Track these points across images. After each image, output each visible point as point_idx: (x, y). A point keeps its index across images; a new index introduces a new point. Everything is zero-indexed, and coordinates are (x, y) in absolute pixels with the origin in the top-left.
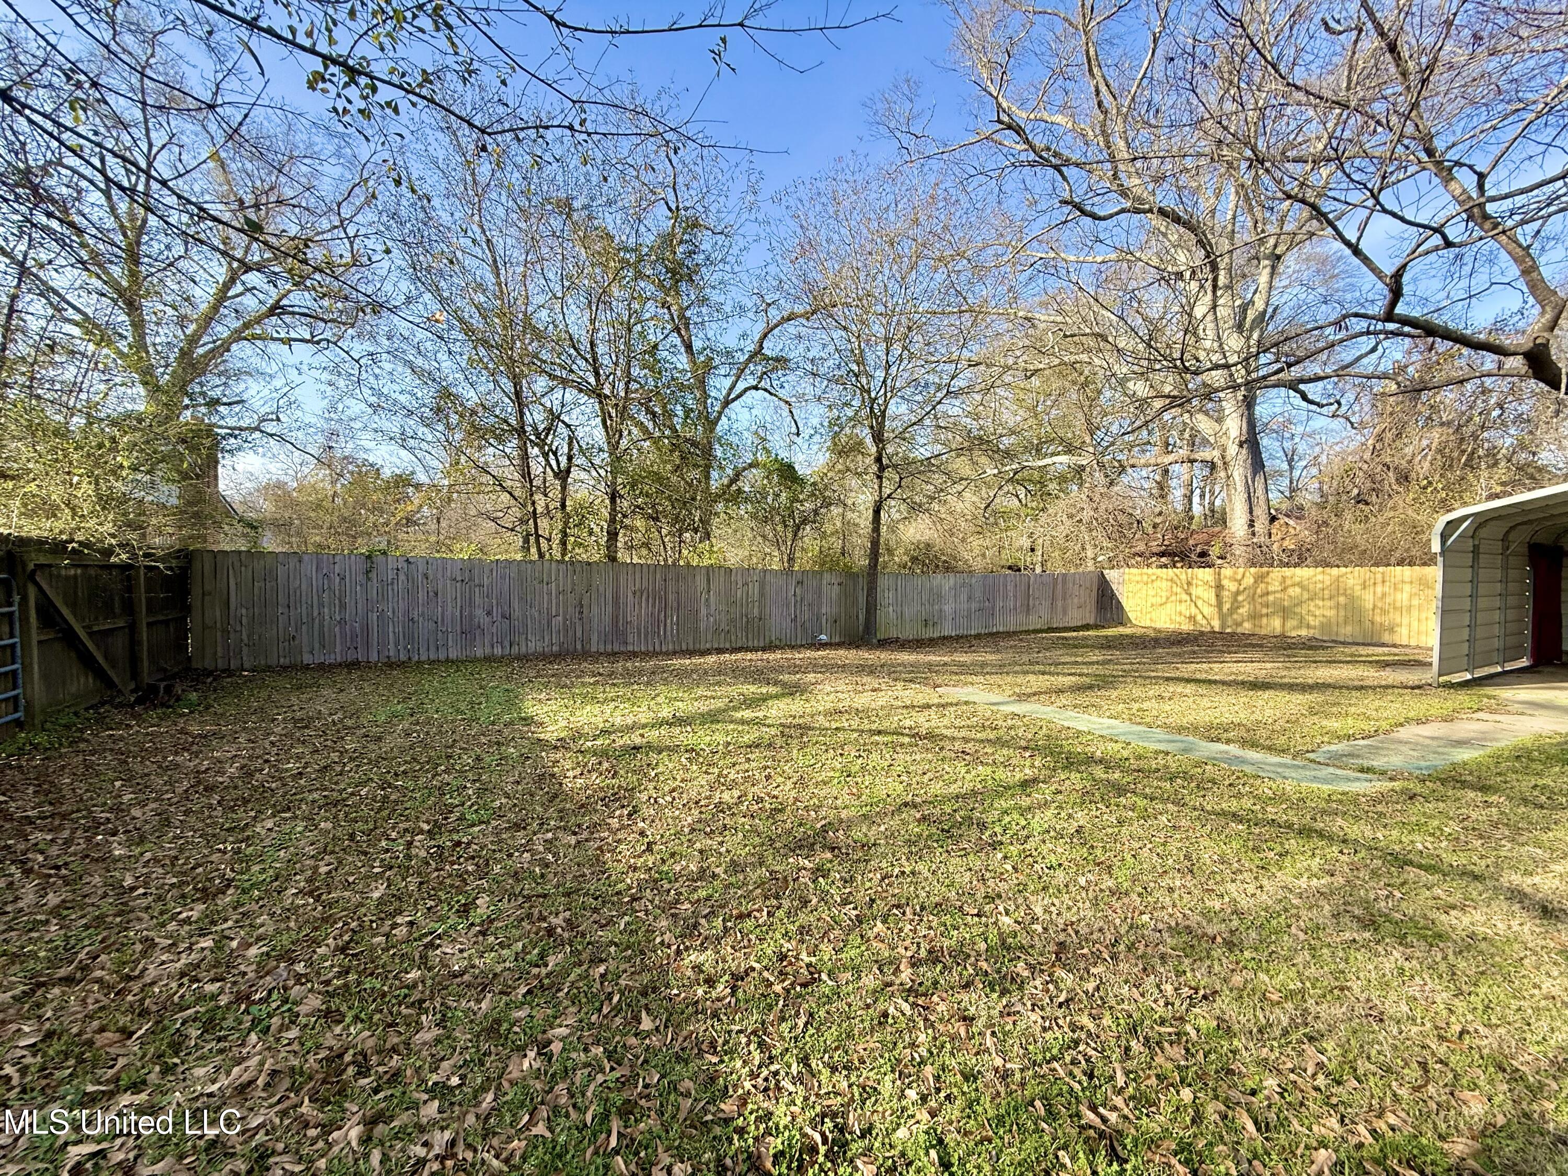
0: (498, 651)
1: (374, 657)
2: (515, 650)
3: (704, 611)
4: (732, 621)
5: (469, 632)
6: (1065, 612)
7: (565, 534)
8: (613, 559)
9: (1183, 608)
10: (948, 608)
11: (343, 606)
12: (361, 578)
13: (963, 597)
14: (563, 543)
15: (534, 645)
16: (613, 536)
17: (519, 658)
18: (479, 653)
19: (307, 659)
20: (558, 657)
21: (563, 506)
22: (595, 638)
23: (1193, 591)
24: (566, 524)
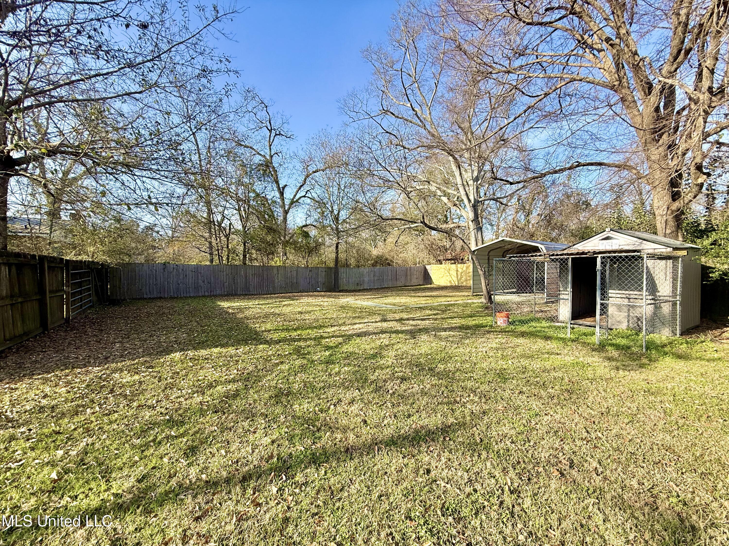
0: (207, 294)
1: (166, 296)
2: (212, 293)
3: (276, 281)
4: (287, 284)
5: (197, 288)
6: (411, 280)
7: (228, 256)
8: (245, 264)
9: (448, 278)
10: (366, 279)
11: (156, 280)
12: (162, 271)
13: (372, 275)
14: (228, 259)
15: (218, 292)
16: (245, 256)
17: (213, 296)
18: (200, 294)
19: (145, 296)
20: (225, 296)
21: (228, 247)
22: (239, 290)
23: (451, 272)
24: (229, 253)
